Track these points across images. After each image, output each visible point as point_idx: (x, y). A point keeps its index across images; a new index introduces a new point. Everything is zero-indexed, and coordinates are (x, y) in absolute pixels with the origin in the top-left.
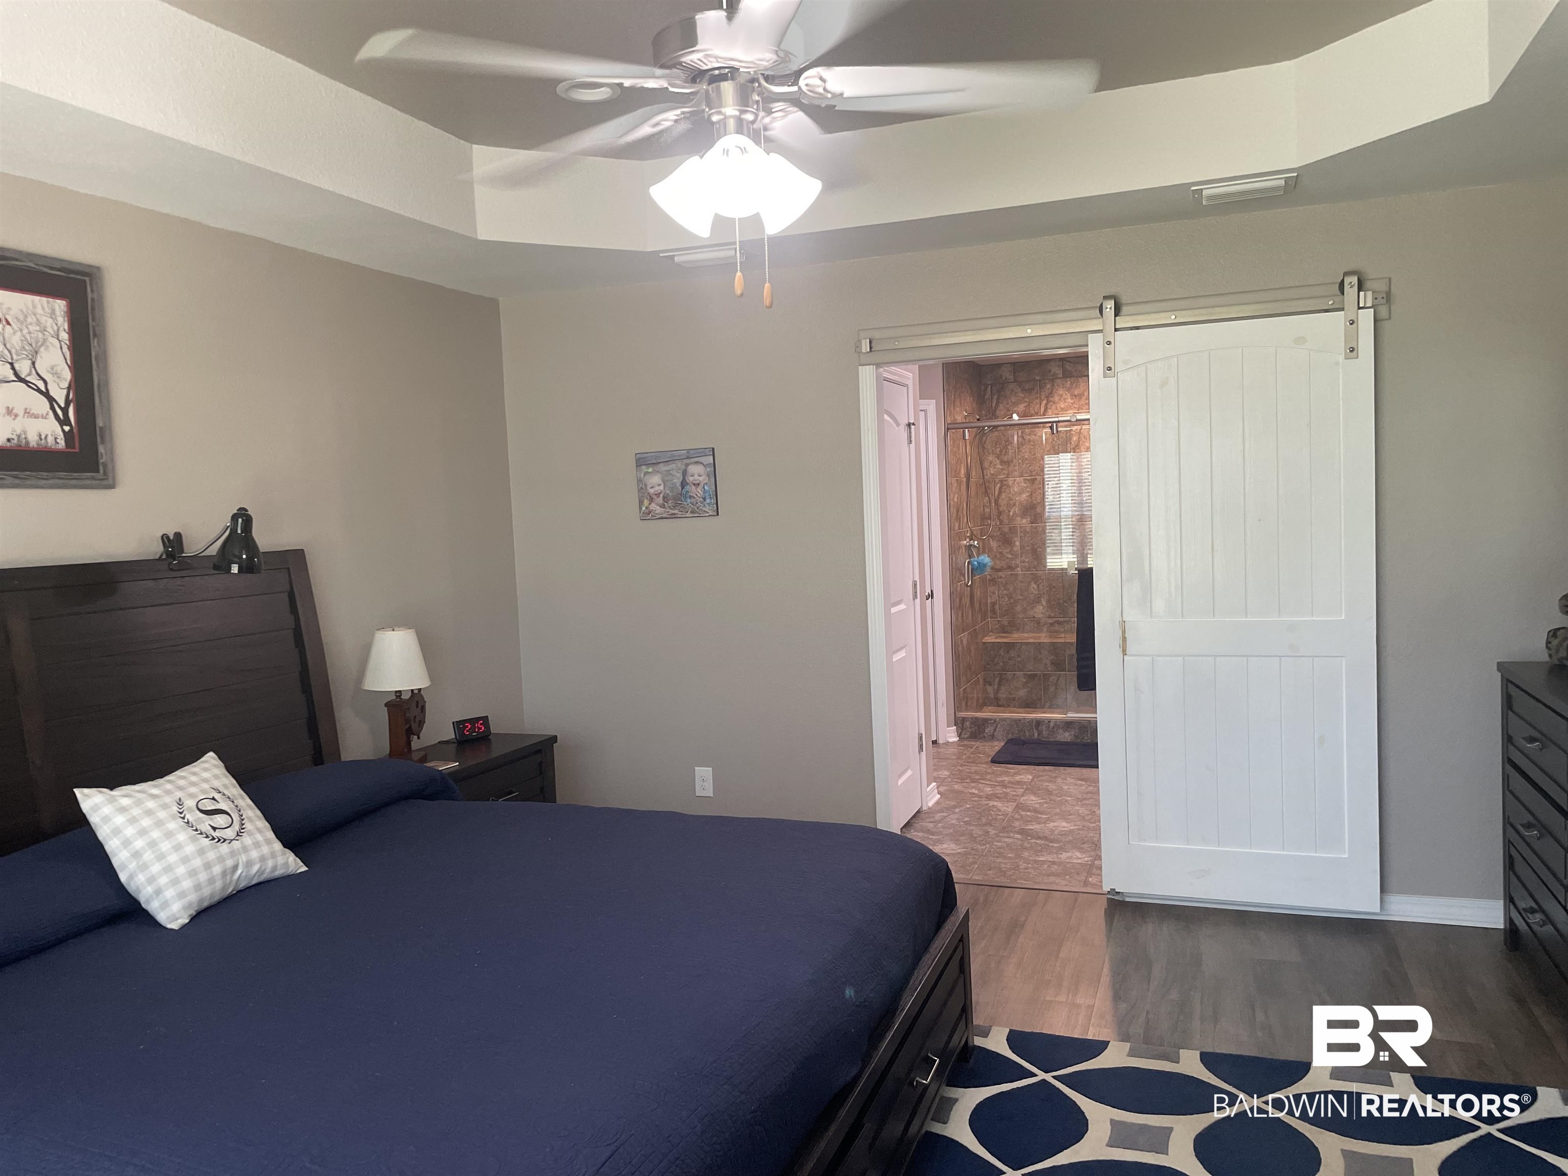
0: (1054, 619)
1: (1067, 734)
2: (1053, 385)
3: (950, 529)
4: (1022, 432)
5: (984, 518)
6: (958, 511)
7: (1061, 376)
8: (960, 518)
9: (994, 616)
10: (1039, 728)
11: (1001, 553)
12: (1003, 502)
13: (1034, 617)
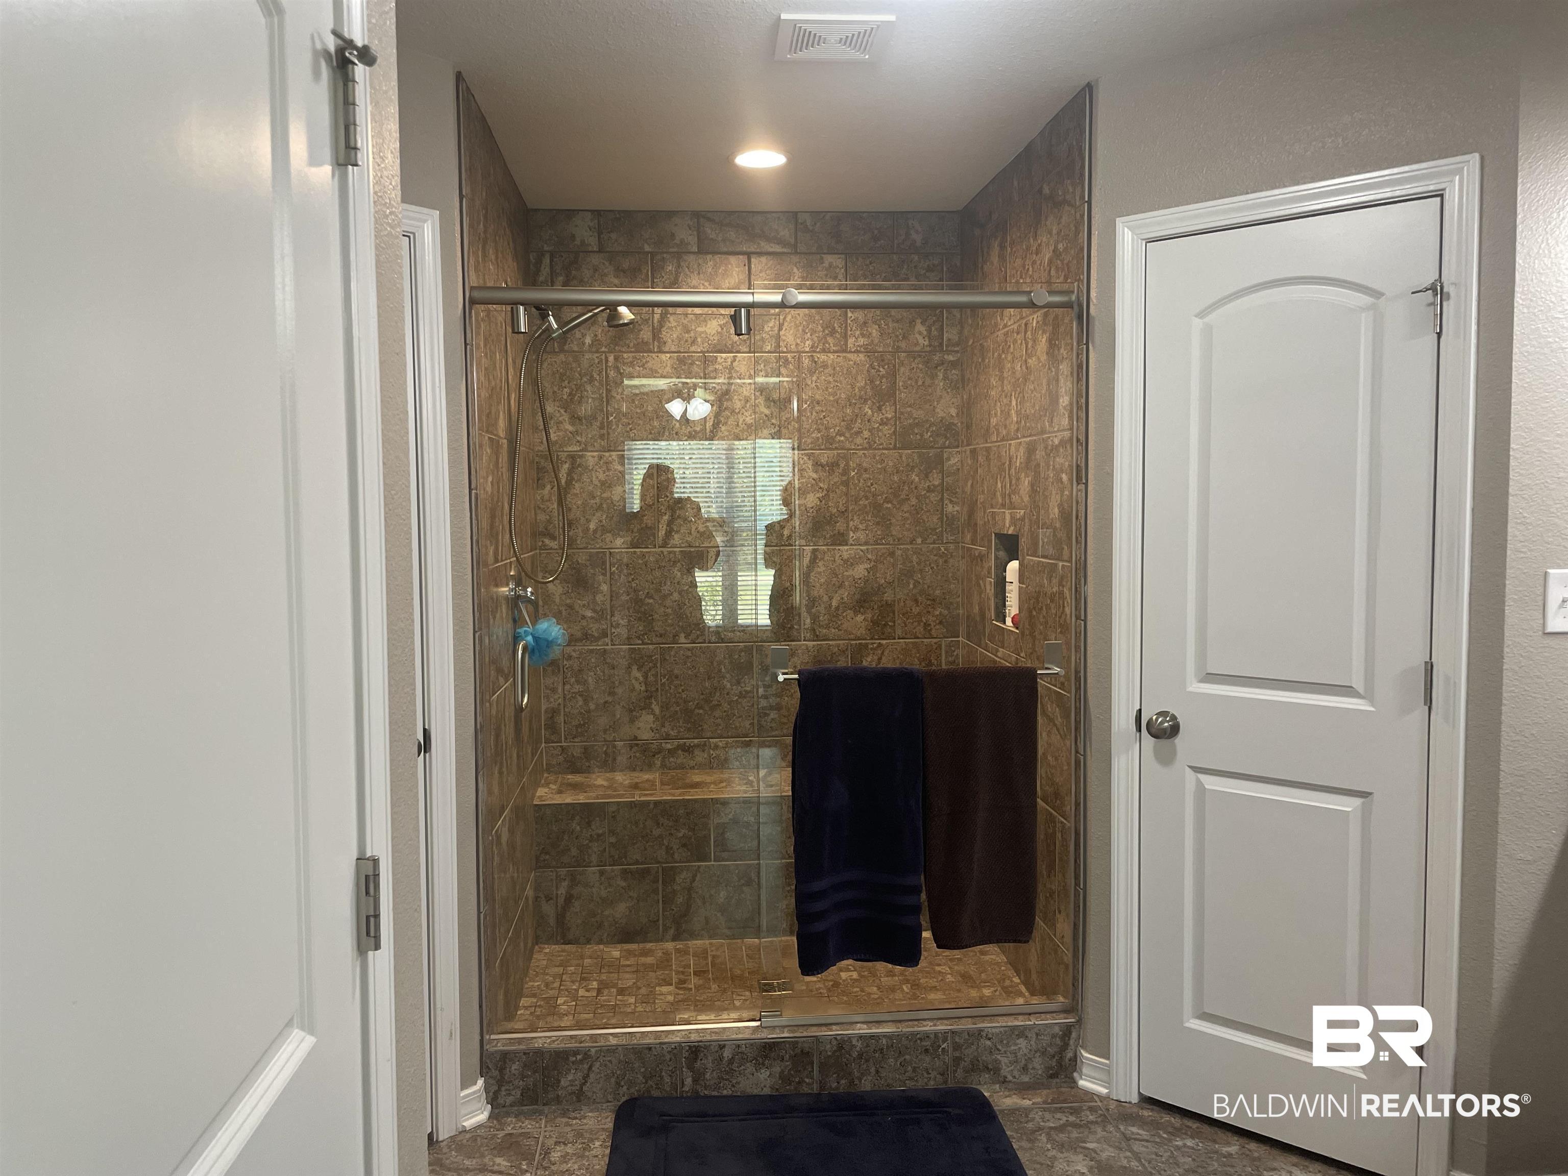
0: (676, 742)
1: (764, 1074)
2: (679, 266)
3: (478, 562)
4: (616, 359)
5: (540, 533)
6: (493, 517)
7: (695, 249)
8: (497, 534)
9: (553, 738)
10: (698, 1065)
11: (570, 607)
12: (575, 501)
13: (636, 738)
